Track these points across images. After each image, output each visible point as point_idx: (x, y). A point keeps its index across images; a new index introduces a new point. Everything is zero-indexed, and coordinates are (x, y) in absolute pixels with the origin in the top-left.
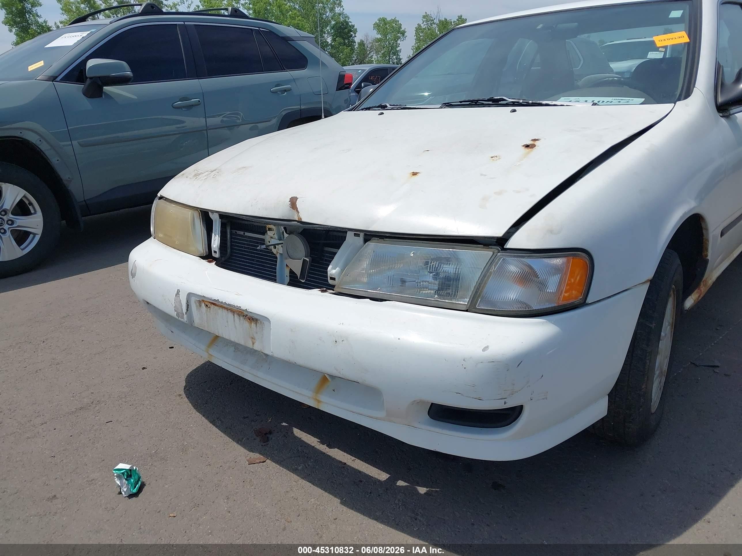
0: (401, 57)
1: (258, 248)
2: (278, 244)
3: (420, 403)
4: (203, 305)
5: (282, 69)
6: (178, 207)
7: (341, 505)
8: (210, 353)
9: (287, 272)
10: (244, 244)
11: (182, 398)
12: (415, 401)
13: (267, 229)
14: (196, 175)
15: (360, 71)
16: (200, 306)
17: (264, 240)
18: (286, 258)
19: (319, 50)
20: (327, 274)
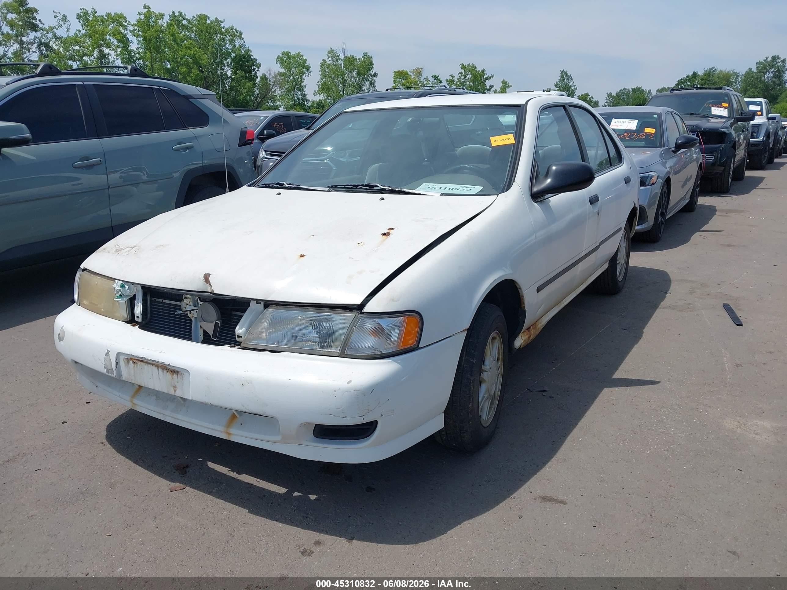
0: (306, 93)
1: (176, 313)
2: (193, 310)
3: (306, 424)
4: (131, 362)
5: (184, 127)
6: (104, 280)
7: (248, 513)
8: (134, 402)
9: (201, 332)
10: (162, 309)
11: (104, 445)
12: (302, 424)
13: (184, 298)
14: (117, 251)
15: (262, 118)
16: (128, 363)
17: (180, 306)
18: (201, 322)
19: (221, 108)
20: (235, 332)
